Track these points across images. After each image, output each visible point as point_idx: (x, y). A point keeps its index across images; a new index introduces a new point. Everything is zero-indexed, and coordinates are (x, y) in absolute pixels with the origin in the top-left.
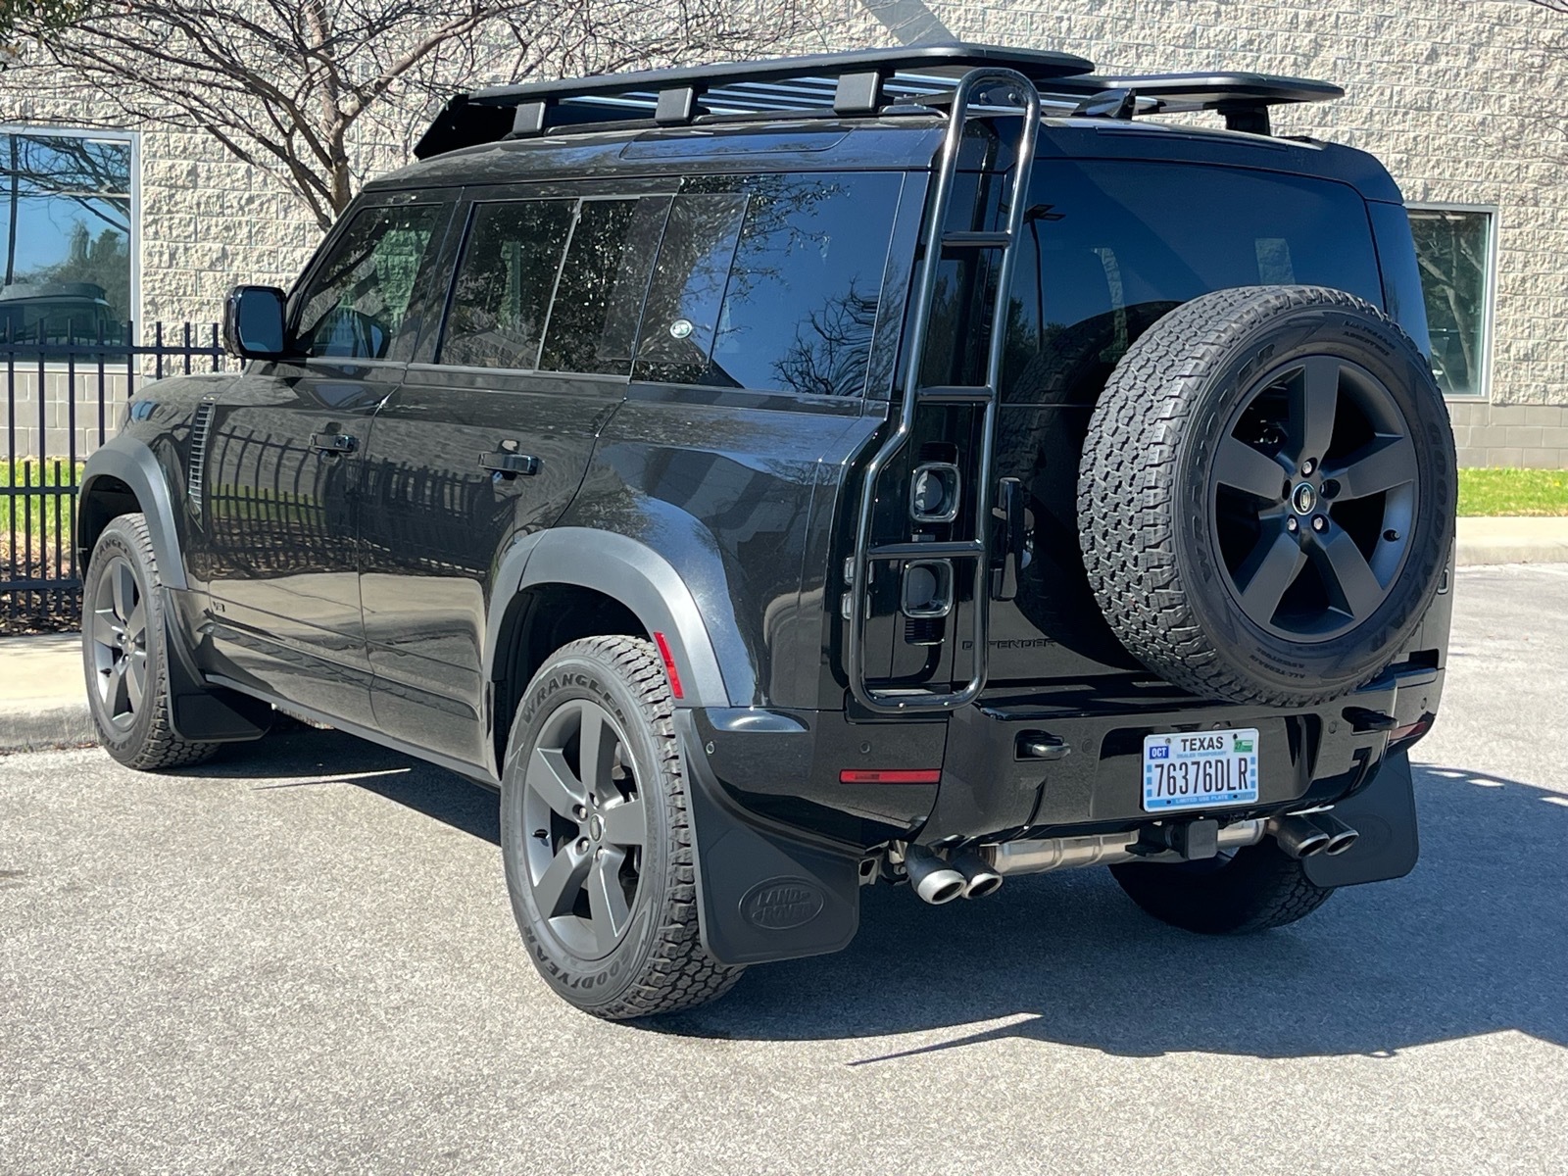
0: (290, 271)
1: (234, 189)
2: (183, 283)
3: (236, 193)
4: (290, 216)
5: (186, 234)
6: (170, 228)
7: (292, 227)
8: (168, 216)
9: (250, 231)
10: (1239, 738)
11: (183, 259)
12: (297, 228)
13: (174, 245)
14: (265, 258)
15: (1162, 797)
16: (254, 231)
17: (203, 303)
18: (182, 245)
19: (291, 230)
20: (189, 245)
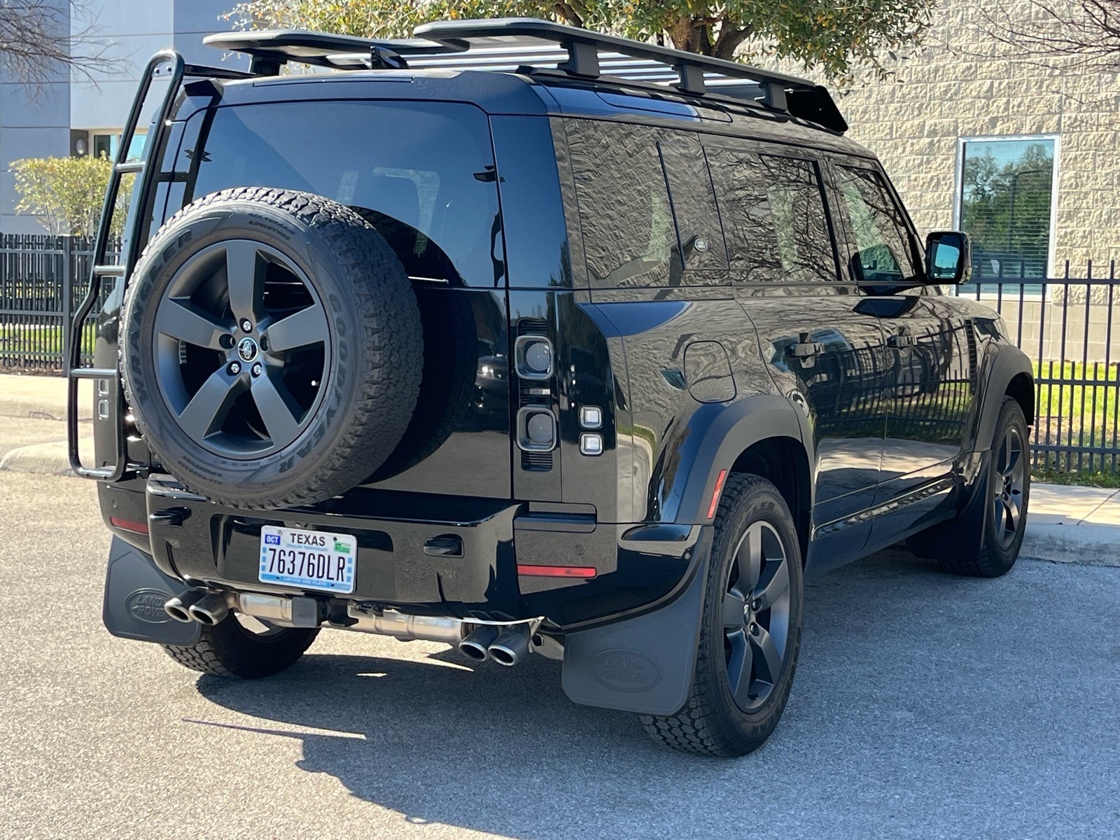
10: (338, 541)
15: (273, 573)
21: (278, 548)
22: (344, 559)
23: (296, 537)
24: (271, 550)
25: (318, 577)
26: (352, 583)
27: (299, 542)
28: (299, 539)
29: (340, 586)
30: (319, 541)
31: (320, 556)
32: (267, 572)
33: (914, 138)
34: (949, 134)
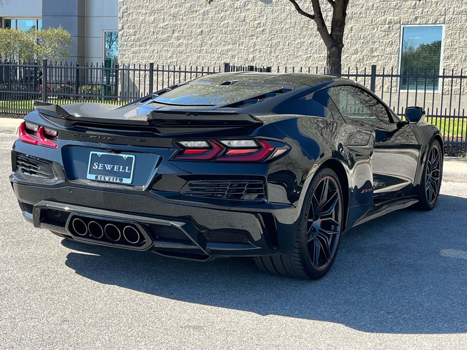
33: (382, 25)
34: (397, 23)
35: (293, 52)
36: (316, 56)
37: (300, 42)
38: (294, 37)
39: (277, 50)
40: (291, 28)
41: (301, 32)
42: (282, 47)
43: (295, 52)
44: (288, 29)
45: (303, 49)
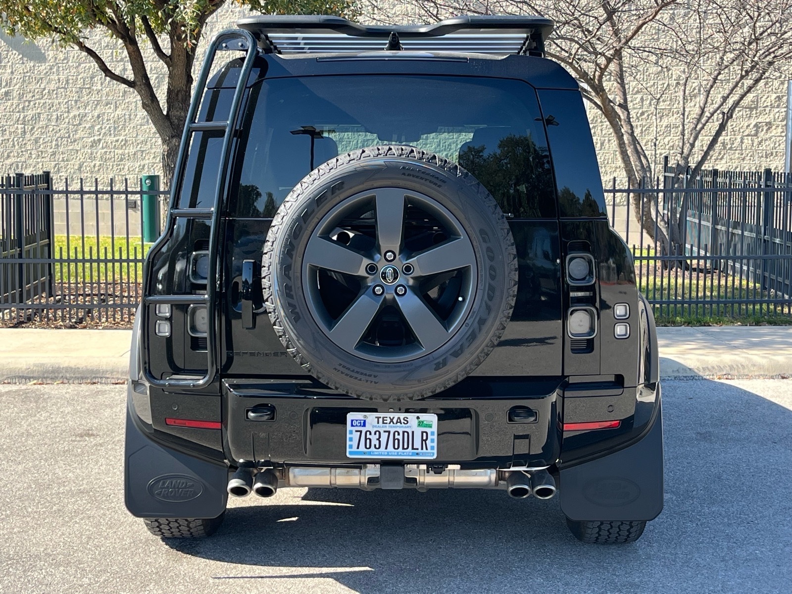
0: (662, 149)
1: (634, 109)
2: (607, 157)
3: (635, 111)
4: (663, 120)
5: (609, 133)
6: (602, 130)
7: (664, 126)
8: (601, 124)
9: (642, 130)
10: (421, 419)
11: (608, 145)
12: (666, 127)
13: (603, 138)
14: (649, 143)
15: (360, 450)
16: (644, 129)
17: (617, 168)
18: (607, 138)
19: (663, 128)
20: (610, 138)
21: (364, 430)
22: (427, 433)
23: (381, 420)
24: (357, 431)
25: (403, 448)
26: (435, 451)
27: (383, 423)
28: (383, 420)
29: (423, 454)
30: (402, 421)
31: (404, 432)
32: (355, 449)
35: (67, 133)
36: (110, 139)
37: (79, 115)
38: (66, 106)
39: (35, 129)
40: (59, 90)
41: (79, 97)
42: (44, 123)
43: (70, 132)
44: (53, 91)
45: (85, 127)
